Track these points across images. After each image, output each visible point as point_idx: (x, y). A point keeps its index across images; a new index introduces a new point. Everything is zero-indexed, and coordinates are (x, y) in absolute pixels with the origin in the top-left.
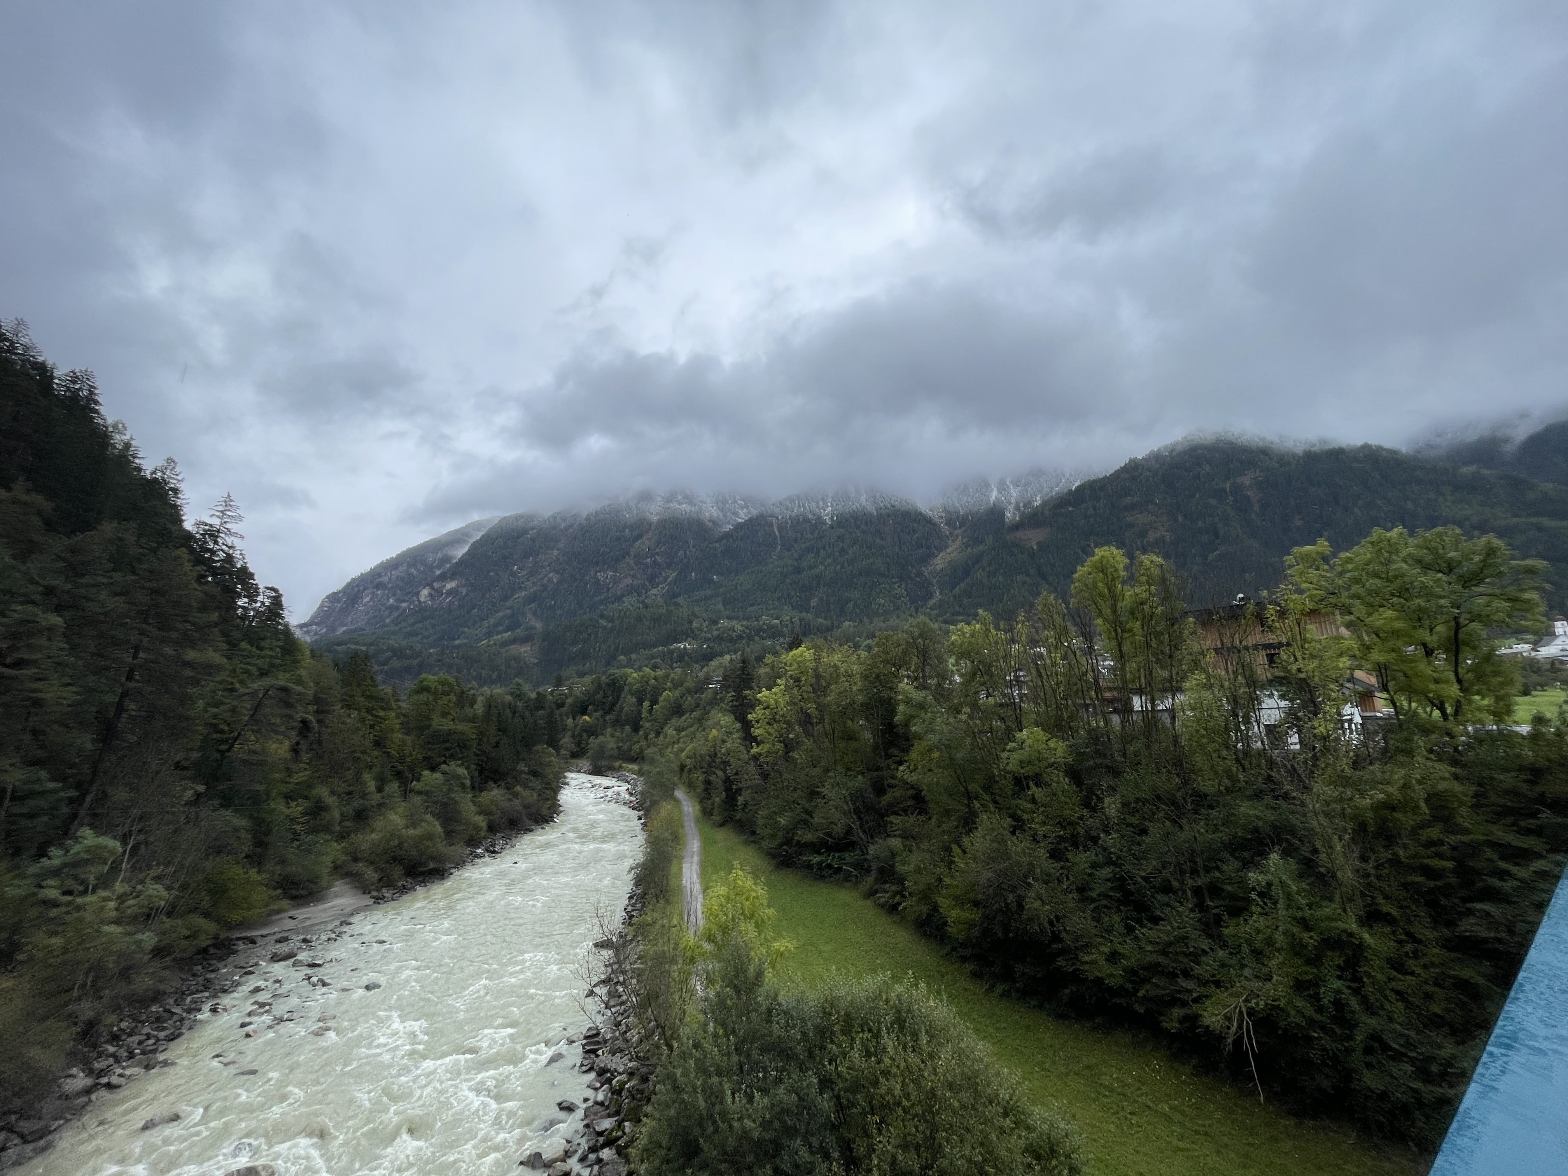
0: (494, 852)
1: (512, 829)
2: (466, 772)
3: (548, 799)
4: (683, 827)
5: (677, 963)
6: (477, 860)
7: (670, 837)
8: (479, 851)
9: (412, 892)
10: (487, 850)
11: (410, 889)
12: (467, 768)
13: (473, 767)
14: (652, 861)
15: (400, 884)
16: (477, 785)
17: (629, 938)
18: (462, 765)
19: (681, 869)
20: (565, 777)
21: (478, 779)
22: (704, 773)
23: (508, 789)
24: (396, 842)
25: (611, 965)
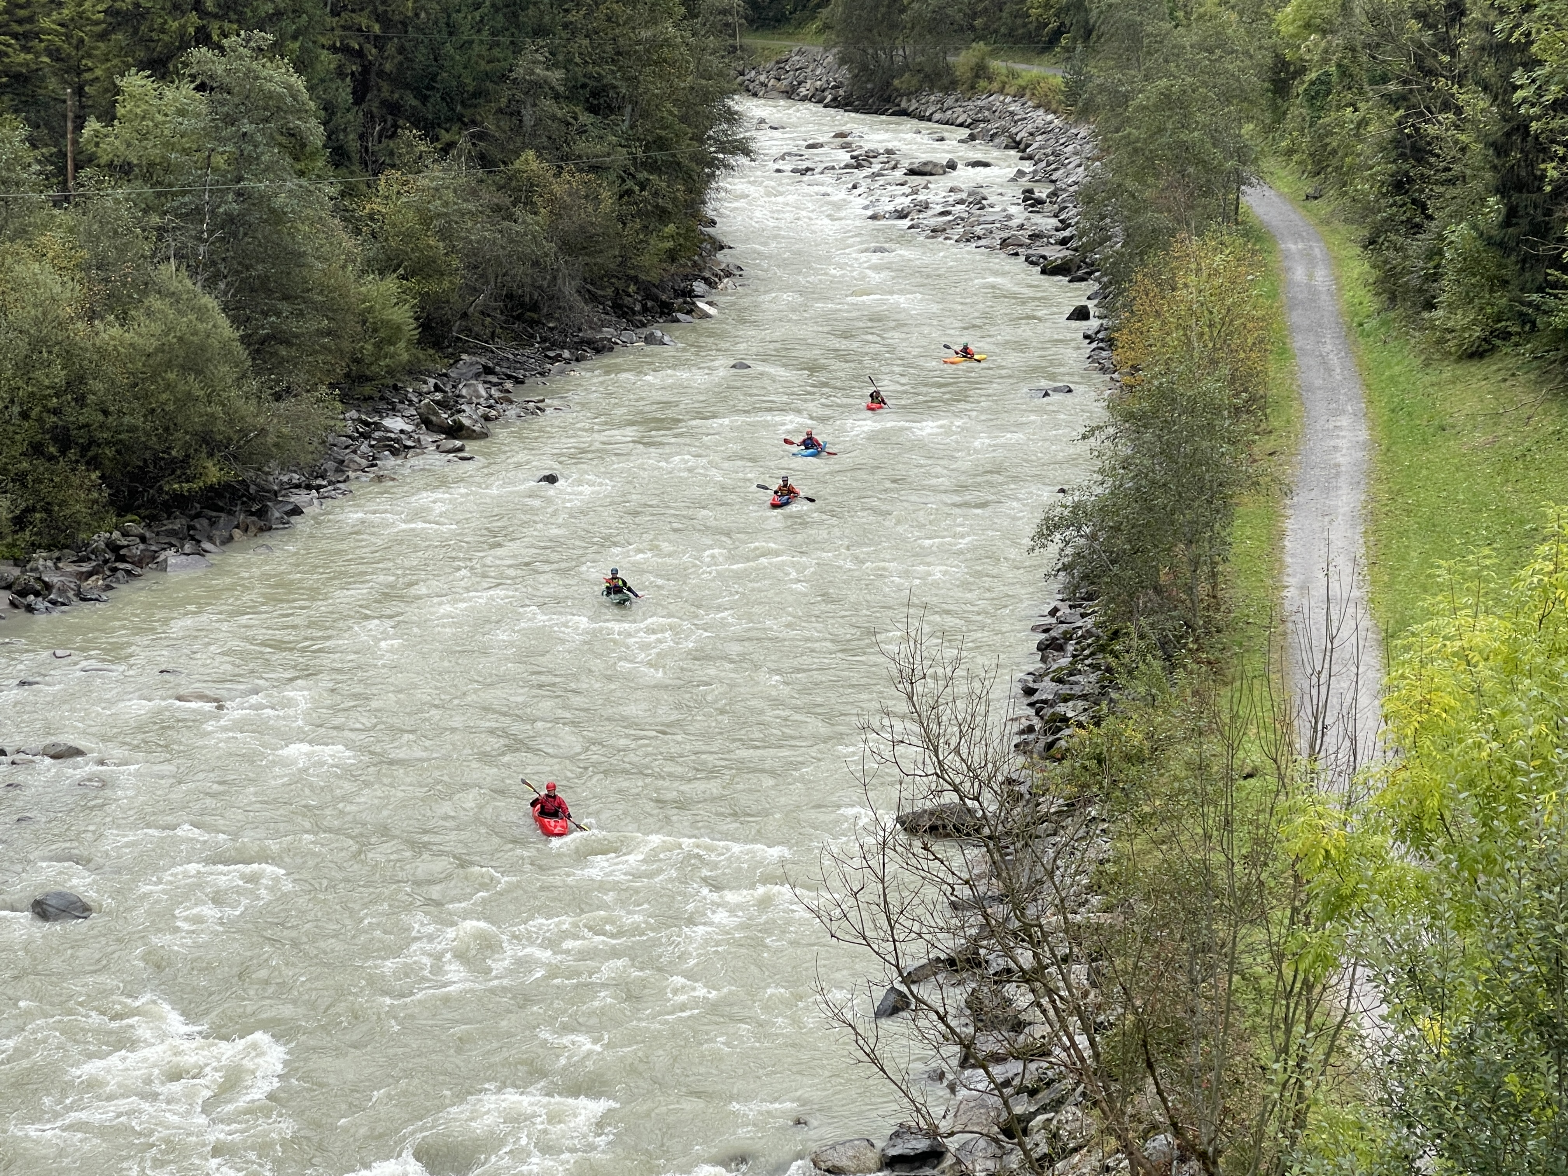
0: (456, 431)
1: (522, 340)
2: (299, 83)
3: (663, 215)
4: (1284, 352)
5: (1263, 918)
6: (389, 462)
7: (1225, 397)
8: (395, 424)
9: (150, 574)
10: (427, 423)
11: (139, 563)
12: (301, 66)
13: (327, 60)
14: (1141, 497)
15: (99, 539)
16: (352, 142)
17: (1051, 805)
18: (276, 49)
19: (1276, 538)
20: (732, 117)
21: (353, 118)
22: (1396, 101)
23: (485, 161)
24: (59, 375)
25: (979, 903)
